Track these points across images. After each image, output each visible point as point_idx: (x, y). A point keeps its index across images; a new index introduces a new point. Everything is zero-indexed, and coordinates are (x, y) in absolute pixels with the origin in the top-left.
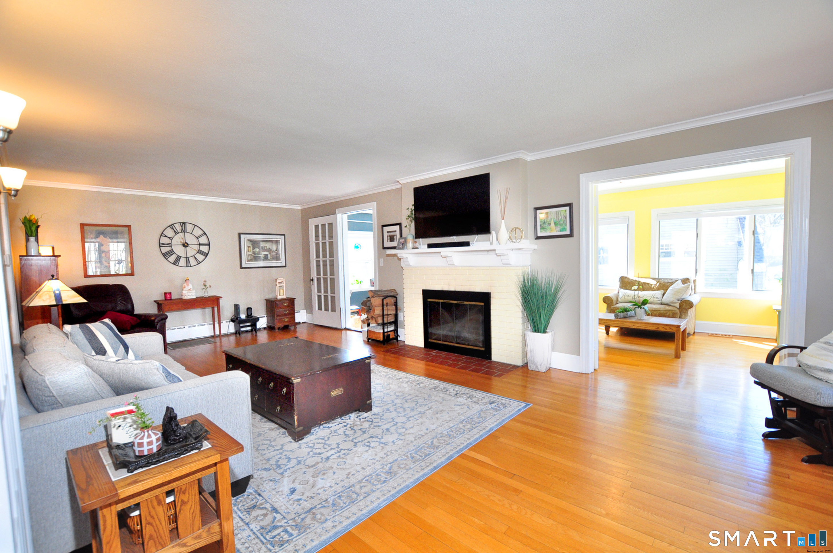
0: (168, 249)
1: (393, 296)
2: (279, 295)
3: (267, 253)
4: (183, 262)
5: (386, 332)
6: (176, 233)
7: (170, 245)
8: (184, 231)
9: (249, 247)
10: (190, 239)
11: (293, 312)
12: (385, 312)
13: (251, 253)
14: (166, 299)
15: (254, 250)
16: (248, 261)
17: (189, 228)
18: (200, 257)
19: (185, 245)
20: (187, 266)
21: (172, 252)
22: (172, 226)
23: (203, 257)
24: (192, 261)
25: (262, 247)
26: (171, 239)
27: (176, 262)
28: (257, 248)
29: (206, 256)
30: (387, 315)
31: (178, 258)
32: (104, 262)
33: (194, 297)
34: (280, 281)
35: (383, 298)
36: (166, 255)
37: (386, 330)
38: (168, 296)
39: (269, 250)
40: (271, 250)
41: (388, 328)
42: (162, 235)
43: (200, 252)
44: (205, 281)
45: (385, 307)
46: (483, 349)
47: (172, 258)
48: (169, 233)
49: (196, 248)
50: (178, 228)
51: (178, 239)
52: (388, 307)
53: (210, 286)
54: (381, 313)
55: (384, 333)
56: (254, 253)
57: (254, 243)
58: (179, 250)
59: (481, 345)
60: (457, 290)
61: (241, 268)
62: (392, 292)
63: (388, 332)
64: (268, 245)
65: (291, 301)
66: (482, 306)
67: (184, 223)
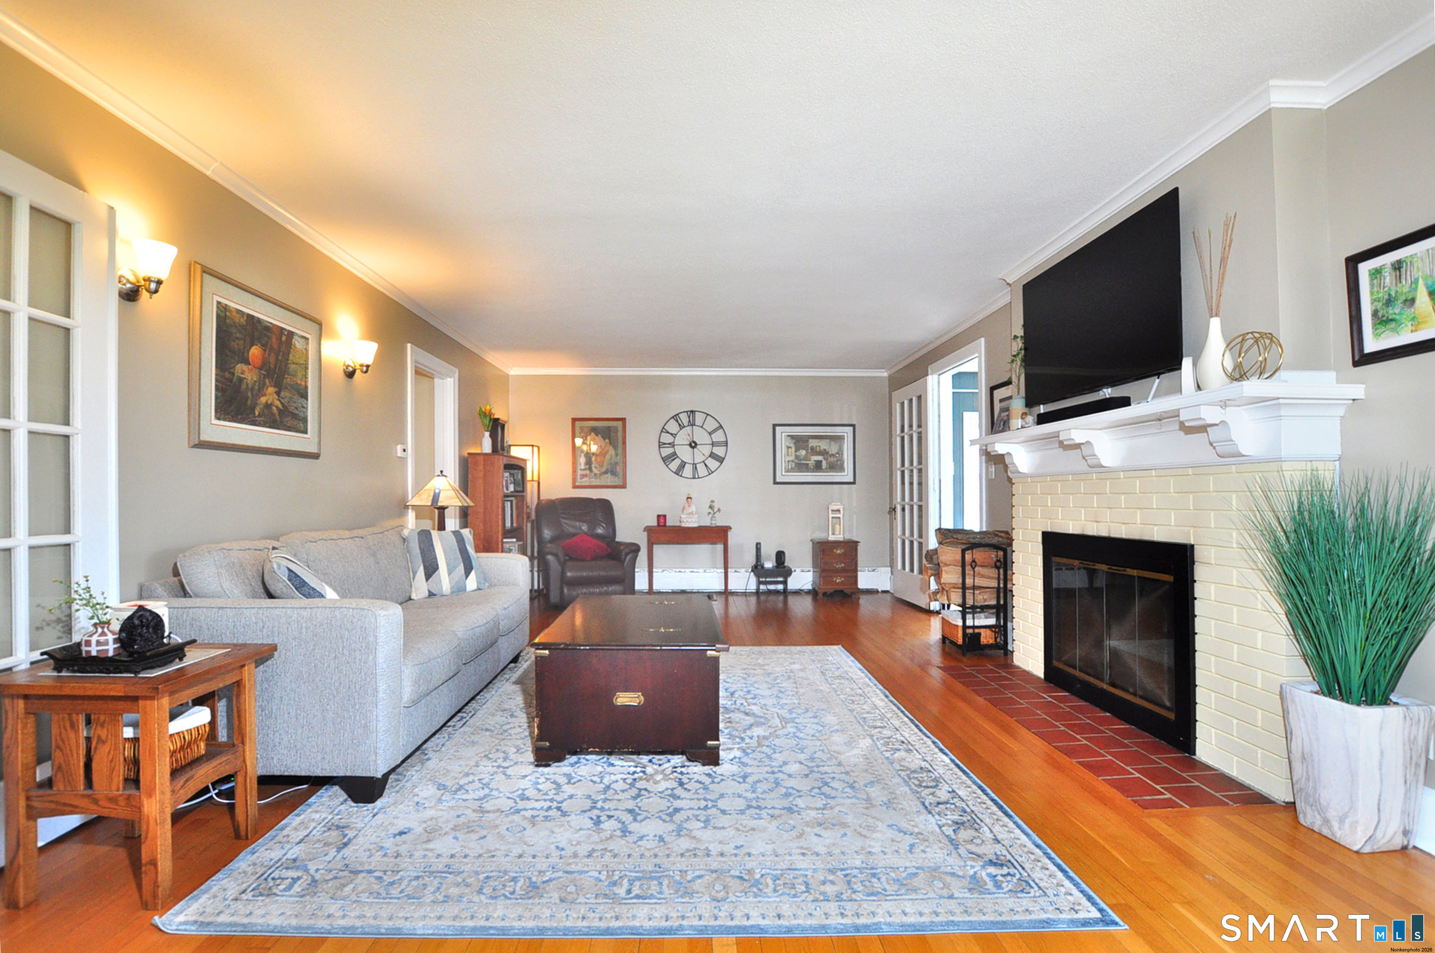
0: (671, 450)
1: (996, 547)
2: (833, 534)
3: (820, 458)
4: (688, 471)
5: (970, 627)
6: (682, 427)
7: (672, 445)
8: (692, 424)
9: (788, 447)
10: (700, 436)
11: (853, 567)
12: (969, 581)
13: (792, 458)
14: (658, 525)
15: (798, 453)
16: (787, 471)
17: (699, 418)
18: (713, 464)
19: (693, 445)
20: (694, 478)
21: (674, 456)
22: (676, 417)
23: (718, 464)
24: (701, 469)
25: (812, 449)
26: (674, 435)
27: (678, 472)
28: (803, 449)
29: (721, 463)
30: (974, 588)
31: (683, 465)
32: (593, 468)
33: (695, 525)
34: (835, 508)
35: (964, 547)
36: (667, 460)
37: (969, 622)
38: (662, 520)
39: (824, 453)
40: (827, 453)
41: (974, 618)
42: (663, 430)
43: (712, 455)
44: (712, 501)
45: (968, 569)
46: (1172, 716)
47: (675, 465)
48: (673, 427)
49: (707, 450)
50: (684, 418)
51: (683, 438)
52: (977, 569)
53: (719, 510)
54: (960, 581)
55: (965, 627)
56: (797, 457)
57: (800, 442)
58: (684, 453)
59: (1168, 704)
60: (1115, 534)
61: (775, 483)
62: (997, 535)
63: (974, 627)
64: (823, 445)
65: (851, 547)
66: (1169, 582)
67: (692, 412)
